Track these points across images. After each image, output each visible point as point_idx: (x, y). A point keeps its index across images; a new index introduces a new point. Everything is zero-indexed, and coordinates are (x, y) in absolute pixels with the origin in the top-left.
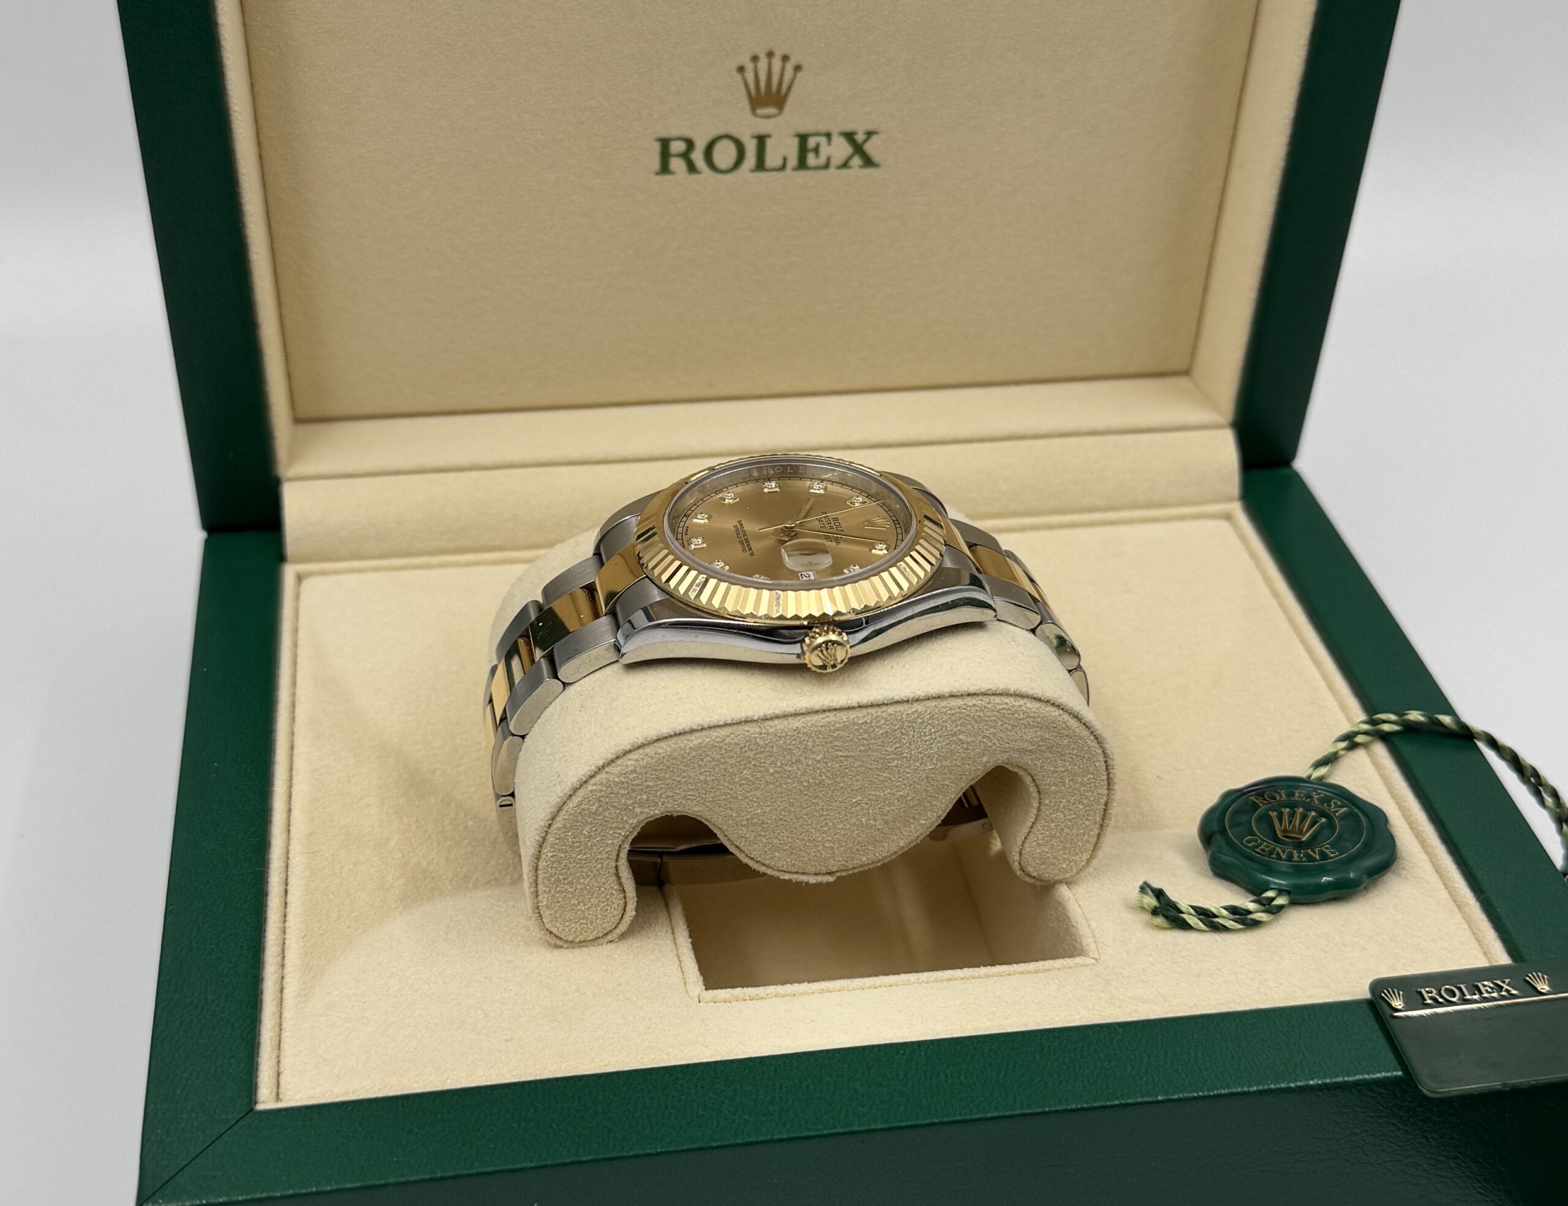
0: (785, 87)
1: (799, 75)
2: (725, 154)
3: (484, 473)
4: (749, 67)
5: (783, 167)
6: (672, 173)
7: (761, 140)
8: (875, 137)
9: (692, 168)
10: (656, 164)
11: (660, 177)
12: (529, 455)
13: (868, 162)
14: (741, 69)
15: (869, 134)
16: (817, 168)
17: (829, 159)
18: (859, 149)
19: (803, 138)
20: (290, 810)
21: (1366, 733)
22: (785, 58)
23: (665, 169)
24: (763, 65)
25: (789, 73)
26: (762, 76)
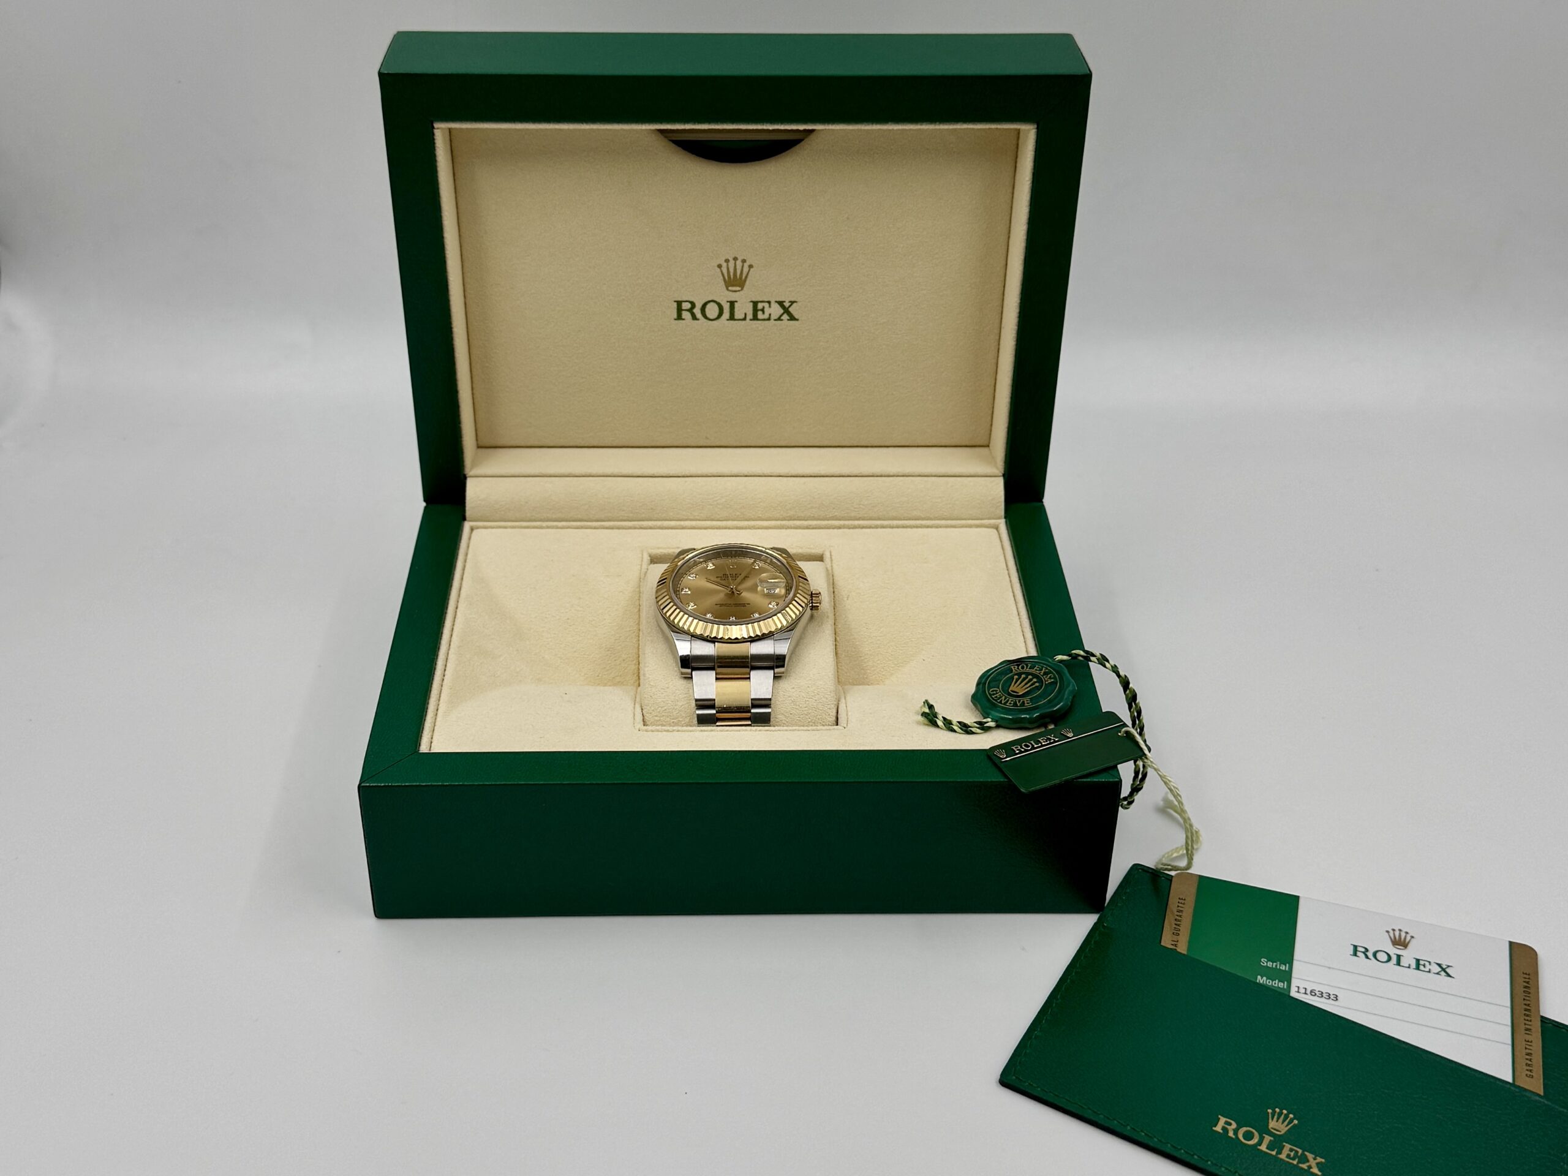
0: (744, 277)
1: (752, 269)
2: (712, 311)
3: (575, 478)
4: (724, 265)
5: (745, 319)
6: (683, 320)
7: (732, 304)
8: (795, 304)
9: (694, 317)
10: (674, 314)
11: (676, 321)
12: (601, 471)
13: (792, 318)
14: (720, 266)
15: (792, 303)
16: (764, 320)
17: (770, 315)
18: (786, 311)
19: (755, 304)
20: (452, 635)
22: (744, 261)
23: (679, 317)
24: (731, 264)
25: (746, 270)
26: (732, 270)
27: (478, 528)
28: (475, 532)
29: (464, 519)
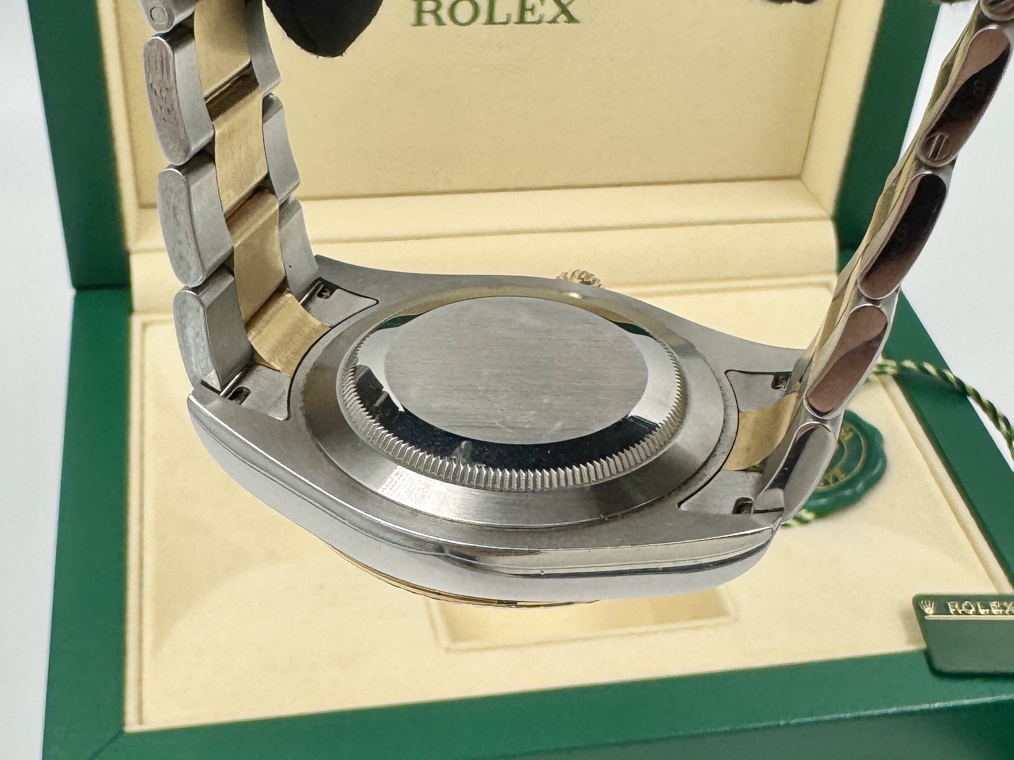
2: (464, 12)
5: (507, 22)
6: (424, 25)
7: (492, 2)
9: (439, 22)
10: (412, 18)
11: (415, 28)
13: (571, 19)
16: (533, 23)
17: (541, 16)
18: (564, 9)
23: (419, 22)
27: (152, 323)
28: (149, 330)
29: (131, 310)
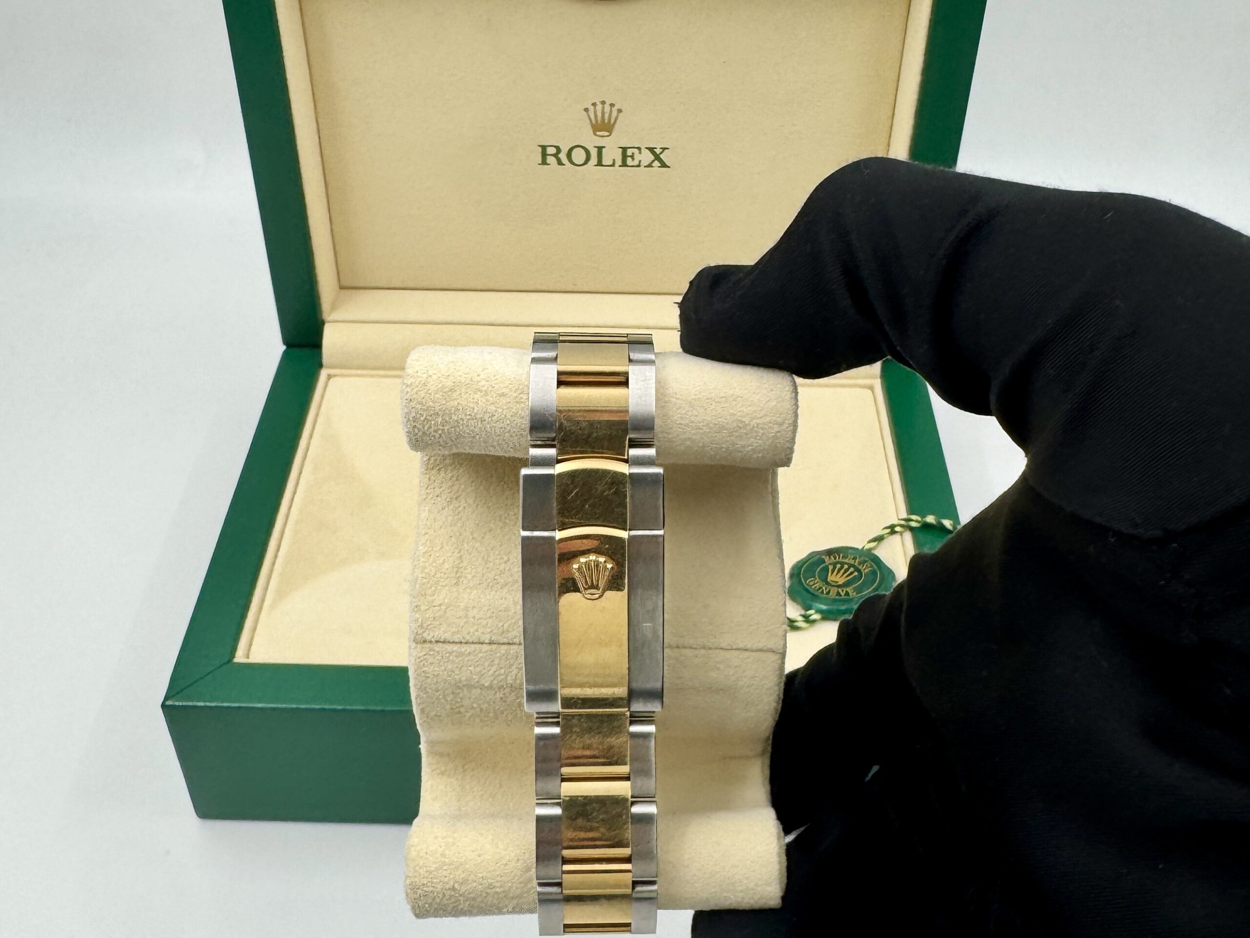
0: (612, 121)
1: (621, 114)
2: (579, 156)
4: (591, 108)
5: (613, 165)
6: (548, 165)
7: (600, 149)
8: (667, 151)
9: (560, 163)
11: (541, 166)
13: (664, 165)
14: (586, 110)
15: (664, 149)
16: (633, 166)
17: (640, 161)
18: (657, 157)
19: (624, 150)
21: (901, 526)
22: (612, 105)
23: (544, 162)
24: (599, 107)
25: (614, 113)
26: (599, 114)
27: (335, 376)
28: (332, 380)
29: (320, 366)
